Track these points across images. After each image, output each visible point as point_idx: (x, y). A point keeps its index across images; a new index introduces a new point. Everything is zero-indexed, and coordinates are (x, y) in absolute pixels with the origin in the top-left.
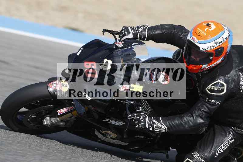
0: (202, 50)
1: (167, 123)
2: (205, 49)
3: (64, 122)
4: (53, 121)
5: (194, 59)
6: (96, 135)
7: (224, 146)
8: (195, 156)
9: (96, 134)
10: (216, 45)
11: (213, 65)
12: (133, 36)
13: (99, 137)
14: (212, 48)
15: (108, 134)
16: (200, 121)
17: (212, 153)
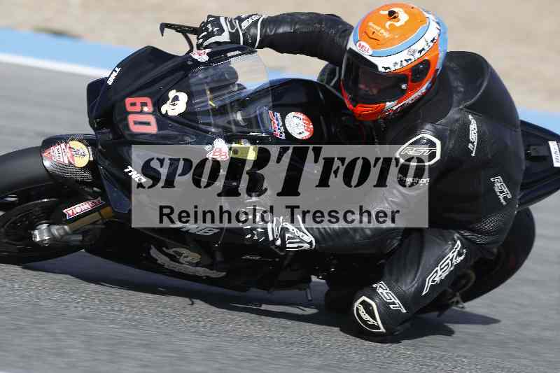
0: (383, 70)
1: (315, 229)
3: (80, 234)
4: (56, 233)
5: (367, 91)
6: (154, 258)
7: (441, 269)
8: (380, 291)
9: (154, 256)
10: (412, 58)
11: (409, 101)
12: (230, 39)
13: (159, 262)
14: (405, 64)
15: (180, 255)
17: (416, 285)
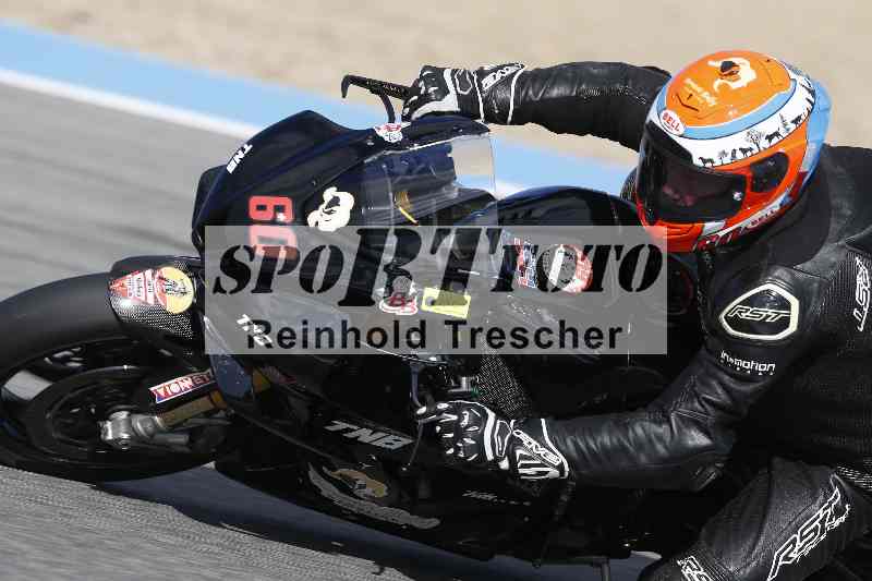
0: (700, 164)
1: (569, 442)
2: (711, 161)
3: (182, 432)
4: (140, 428)
5: (676, 200)
6: (315, 487)
7: (802, 539)
9: (314, 482)
10: (754, 147)
11: (747, 223)
12: (459, 106)
13: (324, 493)
14: (740, 155)
15: (355, 481)
16: (698, 439)
17: (754, 564)
